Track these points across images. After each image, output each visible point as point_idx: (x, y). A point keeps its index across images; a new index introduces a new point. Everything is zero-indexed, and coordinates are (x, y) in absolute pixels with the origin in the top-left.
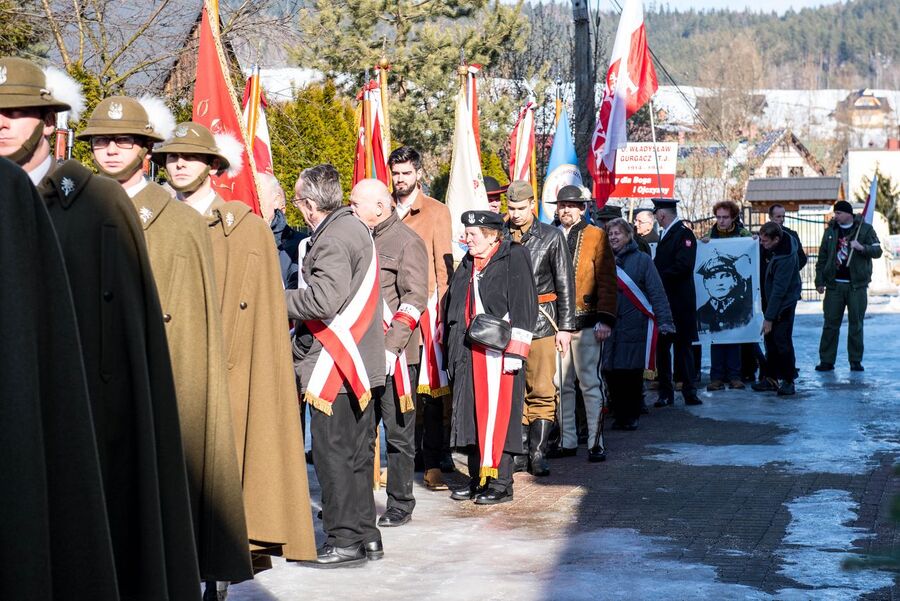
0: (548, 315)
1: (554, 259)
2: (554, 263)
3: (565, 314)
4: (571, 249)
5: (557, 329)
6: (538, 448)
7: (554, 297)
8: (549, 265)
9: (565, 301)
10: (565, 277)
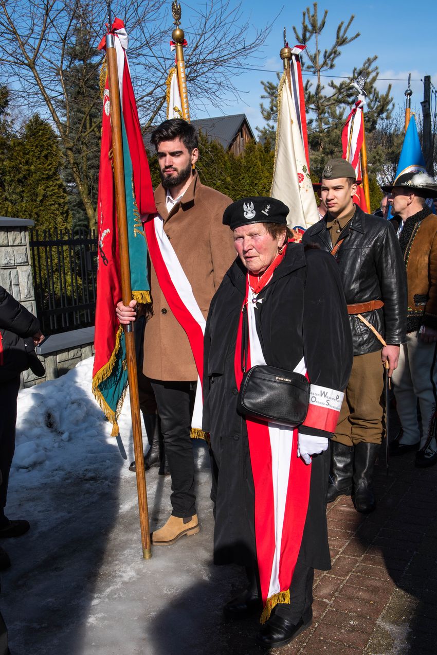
0: (372, 327)
1: (381, 258)
2: (380, 263)
3: (393, 325)
4: (403, 245)
5: (383, 342)
6: (363, 475)
7: (379, 304)
8: (374, 267)
9: (394, 310)
10: (394, 280)
